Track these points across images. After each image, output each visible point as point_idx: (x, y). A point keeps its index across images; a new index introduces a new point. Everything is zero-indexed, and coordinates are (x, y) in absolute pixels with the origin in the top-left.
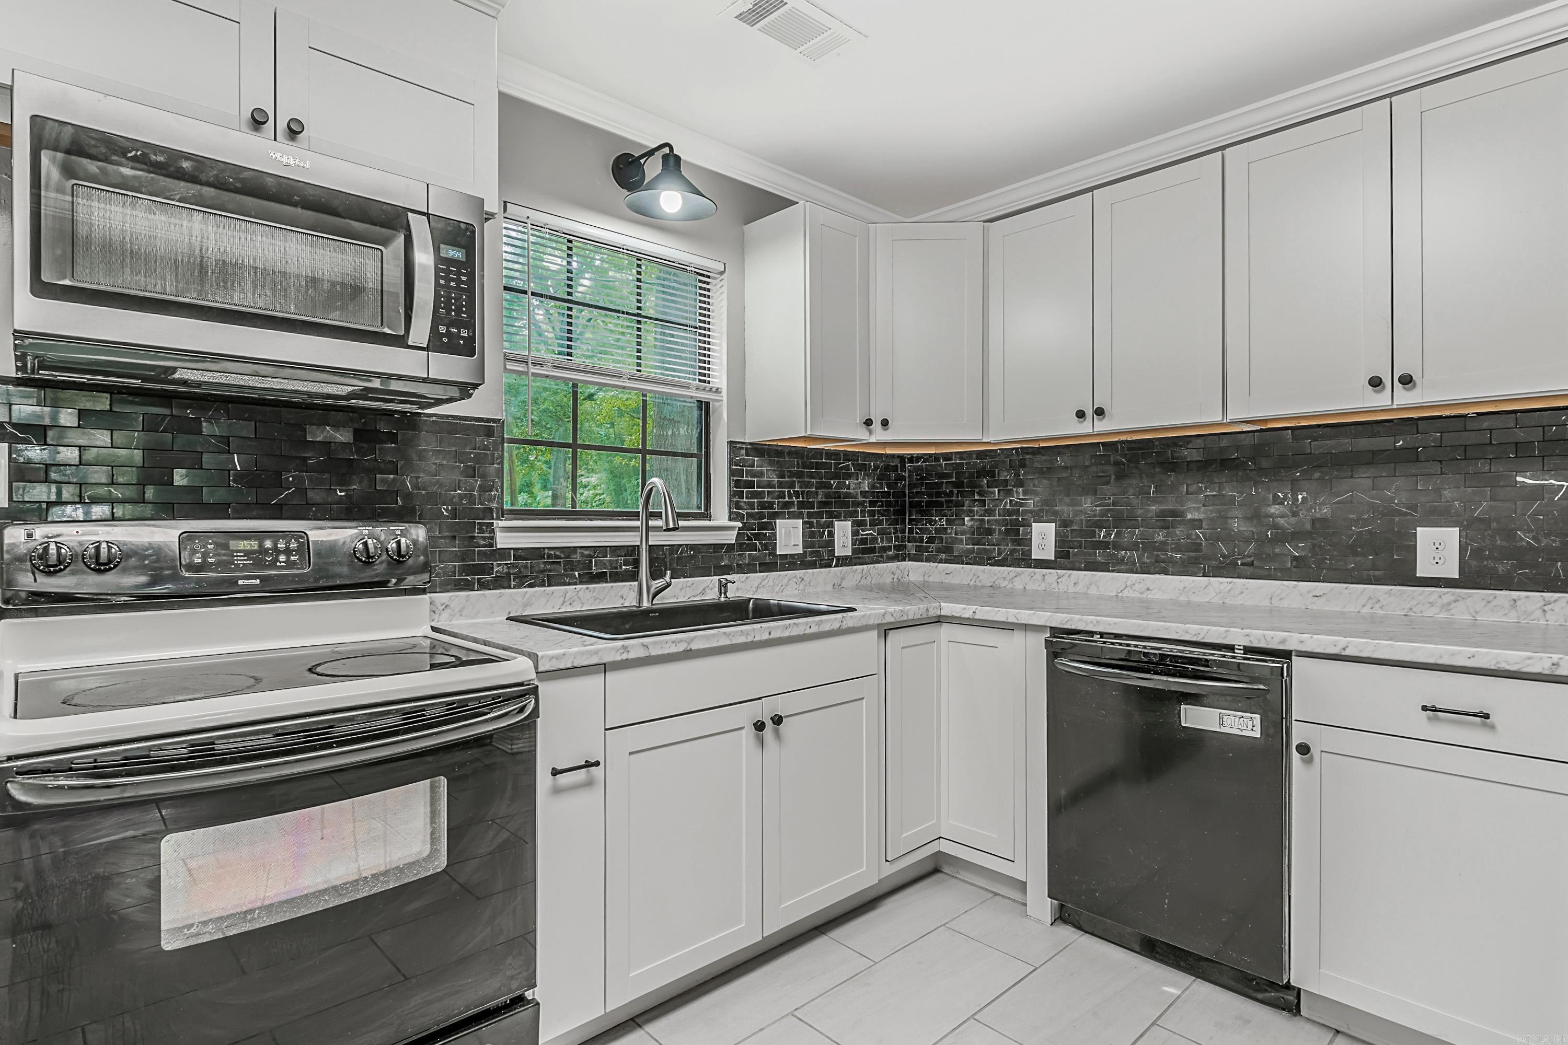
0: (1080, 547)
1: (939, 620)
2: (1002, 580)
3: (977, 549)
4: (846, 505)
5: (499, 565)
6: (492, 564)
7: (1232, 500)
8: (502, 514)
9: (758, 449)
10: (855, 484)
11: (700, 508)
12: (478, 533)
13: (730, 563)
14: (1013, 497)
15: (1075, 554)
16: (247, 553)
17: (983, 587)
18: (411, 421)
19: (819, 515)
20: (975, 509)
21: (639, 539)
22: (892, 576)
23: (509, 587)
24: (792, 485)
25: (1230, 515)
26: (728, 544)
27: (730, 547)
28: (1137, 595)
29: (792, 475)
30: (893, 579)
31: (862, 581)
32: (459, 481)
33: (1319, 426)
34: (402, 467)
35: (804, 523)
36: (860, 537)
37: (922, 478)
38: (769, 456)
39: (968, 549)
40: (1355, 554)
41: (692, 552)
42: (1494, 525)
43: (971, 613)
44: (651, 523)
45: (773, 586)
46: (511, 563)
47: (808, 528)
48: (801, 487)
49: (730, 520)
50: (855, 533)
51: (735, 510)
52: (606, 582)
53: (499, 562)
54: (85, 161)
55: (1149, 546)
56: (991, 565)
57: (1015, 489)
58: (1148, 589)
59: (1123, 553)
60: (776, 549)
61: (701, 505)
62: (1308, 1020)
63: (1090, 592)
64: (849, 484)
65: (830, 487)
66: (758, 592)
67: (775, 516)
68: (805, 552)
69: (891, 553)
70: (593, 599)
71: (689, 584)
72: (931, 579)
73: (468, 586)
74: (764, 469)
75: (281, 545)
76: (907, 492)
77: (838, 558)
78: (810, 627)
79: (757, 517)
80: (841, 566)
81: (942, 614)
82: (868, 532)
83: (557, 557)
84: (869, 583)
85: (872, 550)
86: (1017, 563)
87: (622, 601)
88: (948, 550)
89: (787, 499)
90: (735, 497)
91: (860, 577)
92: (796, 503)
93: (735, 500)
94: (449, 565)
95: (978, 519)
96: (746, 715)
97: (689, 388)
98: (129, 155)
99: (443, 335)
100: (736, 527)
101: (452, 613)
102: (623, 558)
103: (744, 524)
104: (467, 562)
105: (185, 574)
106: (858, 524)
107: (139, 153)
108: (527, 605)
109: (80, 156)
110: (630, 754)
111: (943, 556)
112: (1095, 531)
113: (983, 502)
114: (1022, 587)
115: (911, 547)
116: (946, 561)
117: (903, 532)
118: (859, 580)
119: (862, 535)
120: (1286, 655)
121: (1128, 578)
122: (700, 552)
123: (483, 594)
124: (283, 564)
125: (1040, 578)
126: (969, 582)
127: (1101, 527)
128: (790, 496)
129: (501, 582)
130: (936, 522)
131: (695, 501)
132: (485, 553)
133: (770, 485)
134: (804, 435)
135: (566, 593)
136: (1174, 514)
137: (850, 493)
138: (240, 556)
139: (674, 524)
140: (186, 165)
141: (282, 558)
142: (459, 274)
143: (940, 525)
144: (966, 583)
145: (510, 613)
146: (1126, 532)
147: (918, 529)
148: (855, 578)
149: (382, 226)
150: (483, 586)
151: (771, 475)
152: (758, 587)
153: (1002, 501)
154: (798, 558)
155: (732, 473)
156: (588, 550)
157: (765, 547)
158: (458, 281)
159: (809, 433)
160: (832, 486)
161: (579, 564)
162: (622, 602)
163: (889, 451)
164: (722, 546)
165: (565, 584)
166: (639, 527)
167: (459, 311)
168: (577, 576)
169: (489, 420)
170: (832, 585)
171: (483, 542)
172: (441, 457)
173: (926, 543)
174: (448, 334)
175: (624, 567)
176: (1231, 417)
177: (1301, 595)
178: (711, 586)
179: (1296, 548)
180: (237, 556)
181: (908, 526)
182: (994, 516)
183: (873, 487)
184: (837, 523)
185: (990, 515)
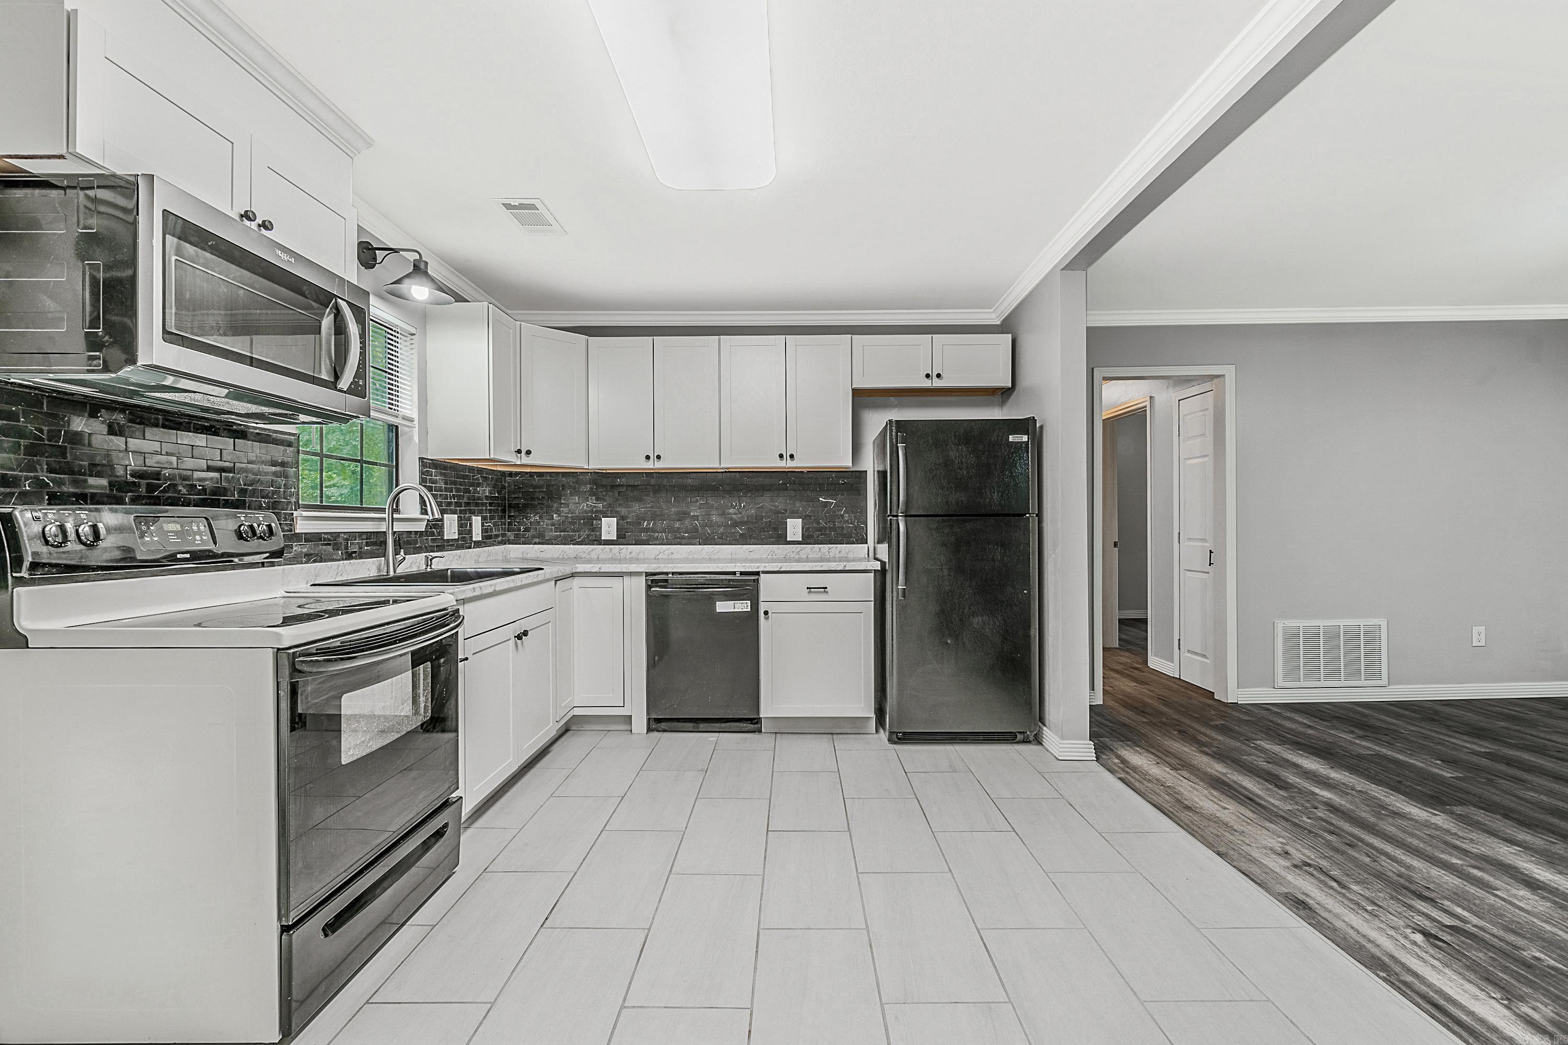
0: (632, 532)
1: (573, 575)
3: (563, 534)
4: (477, 505)
5: (296, 545)
6: (292, 545)
7: (712, 506)
8: (298, 506)
9: (435, 464)
10: (482, 491)
12: (284, 521)
13: (427, 545)
14: (589, 502)
15: (628, 536)
16: (176, 533)
19: (465, 512)
20: (561, 509)
21: (386, 527)
23: (302, 563)
24: (451, 490)
25: (712, 513)
27: (424, 534)
28: (666, 557)
29: (451, 483)
32: (272, 480)
33: (750, 472)
34: (237, 468)
35: (459, 517)
36: (485, 527)
37: (519, 488)
38: (440, 469)
39: (557, 535)
40: (765, 531)
41: (410, 537)
42: (813, 518)
43: (598, 568)
44: (395, 516)
46: (303, 545)
47: (460, 521)
48: (456, 492)
49: (423, 514)
50: (483, 525)
53: (296, 543)
54: (188, 245)
55: (671, 530)
57: (588, 497)
59: (657, 534)
60: (445, 536)
62: (767, 732)
64: (479, 490)
67: (444, 512)
68: (459, 538)
69: (500, 539)
70: (354, 571)
71: (413, 559)
75: (195, 527)
76: (507, 497)
77: (475, 542)
80: (477, 547)
82: (489, 524)
83: (329, 540)
85: (491, 537)
86: (592, 543)
88: (541, 536)
89: (449, 500)
91: (487, 555)
92: (454, 503)
95: (563, 516)
98: (210, 244)
100: (425, 519)
106: (484, 519)
107: (214, 243)
109: (185, 242)
110: (473, 654)
111: (537, 540)
112: (641, 523)
113: (567, 505)
115: (511, 535)
116: (539, 544)
117: (506, 524)
120: (758, 573)
121: (661, 548)
124: (199, 542)
125: (608, 551)
127: (644, 520)
128: (451, 498)
129: (297, 559)
130: (530, 517)
132: (287, 536)
133: (441, 489)
134: (488, 457)
136: (685, 513)
137: (480, 497)
138: (172, 536)
141: (198, 537)
143: (534, 520)
144: (556, 557)
146: (659, 523)
147: (516, 522)
151: (442, 482)
153: (579, 504)
154: (456, 542)
155: (422, 480)
156: (347, 535)
157: (440, 534)
159: (492, 456)
160: (471, 491)
161: (342, 545)
164: (419, 532)
165: (335, 560)
166: (386, 519)
168: (340, 554)
169: (290, 434)
170: (474, 561)
171: (286, 528)
173: (523, 532)
175: (366, 548)
176: (723, 466)
178: (422, 560)
179: (741, 529)
180: (170, 536)
181: (508, 521)
182: (575, 514)
183: (490, 493)
184: (473, 517)
185: (572, 513)
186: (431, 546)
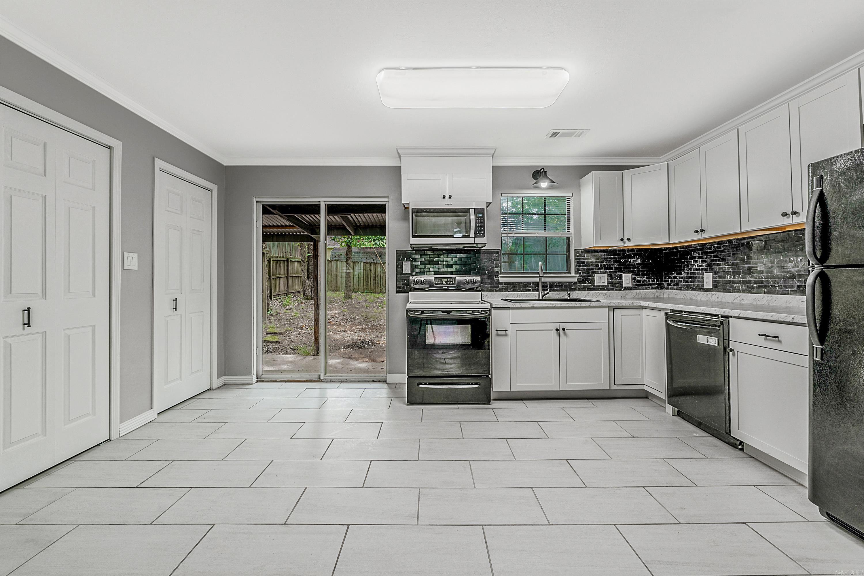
0: (721, 283)
1: (642, 307)
2: (694, 296)
3: (687, 284)
4: (629, 268)
6: (499, 286)
8: (500, 273)
9: (586, 251)
10: (634, 260)
11: (567, 271)
12: (495, 278)
13: (575, 288)
14: (698, 263)
15: (719, 286)
16: (445, 282)
17: (687, 299)
18: (478, 252)
19: (615, 272)
20: (686, 268)
21: (539, 280)
22: (654, 295)
23: (503, 292)
24: (602, 262)
25: (773, 268)
26: (574, 282)
28: (738, 302)
29: (602, 259)
31: (636, 296)
34: (477, 262)
35: (608, 275)
38: (592, 253)
39: (684, 285)
41: (560, 284)
46: (503, 286)
47: (610, 277)
48: (606, 263)
49: (575, 274)
50: (634, 278)
51: (577, 271)
52: (531, 292)
54: (419, 214)
55: (745, 282)
56: (691, 290)
57: (698, 260)
58: (742, 299)
59: (736, 285)
60: (595, 284)
61: (567, 269)
62: (745, 453)
63: (722, 301)
64: (631, 260)
65: (621, 262)
67: (594, 272)
68: (608, 285)
69: (654, 286)
70: (526, 296)
71: (559, 294)
72: (671, 296)
73: (492, 291)
74: (589, 257)
75: (451, 280)
77: (625, 288)
79: (586, 273)
80: (626, 290)
81: (641, 305)
82: (641, 278)
83: (516, 284)
85: (643, 285)
86: (699, 290)
87: (535, 297)
88: (677, 285)
89: (600, 267)
91: (635, 294)
92: (604, 268)
93: (578, 268)
94: (488, 286)
95: (686, 272)
96: (554, 327)
97: (559, 234)
99: (478, 234)
100: (577, 276)
101: (488, 297)
103: (581, 275)
104: (492, 285)
105: (435, 285)
106: (635, 275)
108: (507, 296)
110: (517, 330)
111: (676, 287)
112: (726, 276)
113: (688, 266)
114: (700, 299)
115: (664, 284)
116: (677, 289)
117: (661, 278)
119: (638, 279)
120: (729, 317)
121: (736, 295)
122: (563, 284)
123: (496, 293)
125: (706, 295)
126: (683, 297)
127: (728, 274)
128: (601, 265)
129: (501, 290)
131: (565, 268)
132: (496, 283)
133: (592, 262)
135: (518, 294)
136: (753, 268)
137: (631, 264)
140: (432, 210)
141: (451, 283)
142: (481, 219)
143: (674, 275)
145: (502, 298)
146: (737, 276)
147: (668, 277)
148: (633, 295)
149: (465, 213)
150: (496, 291)
151: (593, 259)
152: (586, 296)
153: (694, 265)
154: (605, 287)
155: (576, 259)
156: (525, 283)
157: (590, 283)
158: (481, 221)
159: (594, 245)
161: (522, 286)
163: (652, 247)
164: (572, 282)
165: (518, 292)
167: (481, 228)
168: (522, 290)
169: (497, 250)
170: (621, 297)
171: (496, 280)
172: (486, 259)
173: (670, 282)
174: (479, 233)
175: (536, 288)
176: (743, 230)
177: (797, 301)
180: (443, 282)
181: (664, 276)
183: (642, 261)
184: (624, 275)
185: (690, 271)
186: (583, 288)
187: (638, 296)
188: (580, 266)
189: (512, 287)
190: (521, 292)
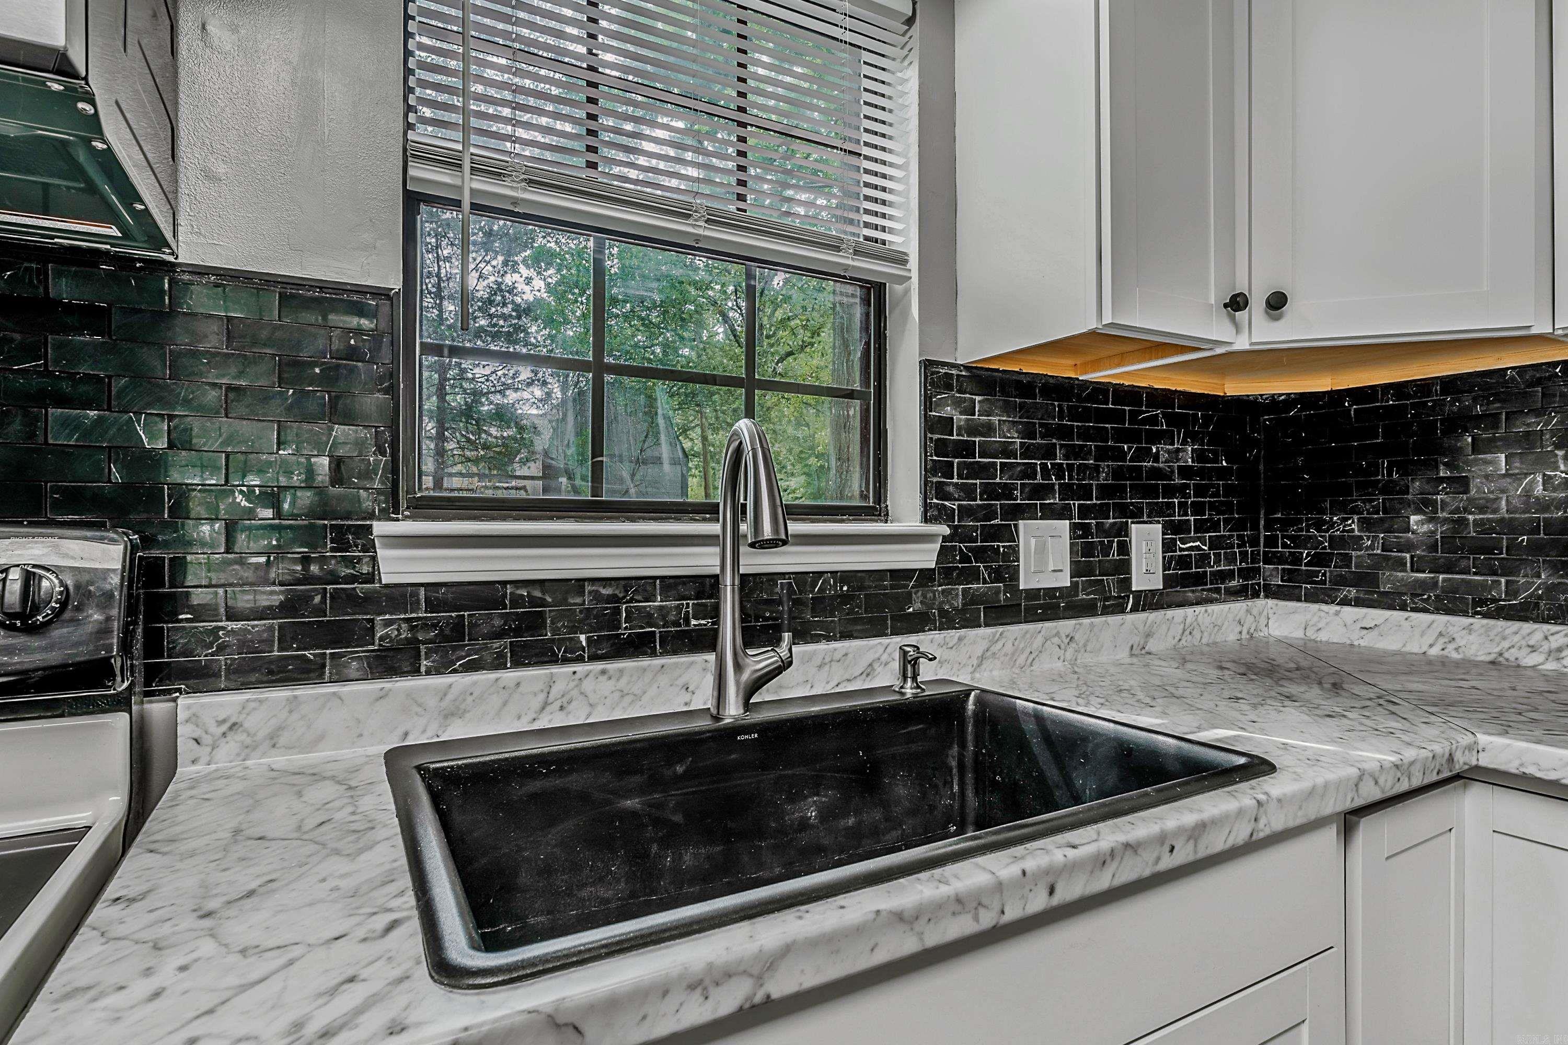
1: (1463, 775)
2: (1526, 650)
3: (1444, 580)
4: (1151, 492)
5: (388, 623)
6: (371, 621)
8: (395, 505)
9: (981, 378)
10: (1168, 452)
11: (865, 497)
12: (331, 551)
13: (924, 609)
14: (1556, 468)
17: (1468, 663)
19: (1102, 511)
20: (1440, 496)
21: (718, 562)
22: (1239, 629)
23: (416, 671)
24: (1049, 453)
26: (921, 570)
27: (925, 576)
29: (1049, 432)
30: (1240, 633)
31: (1183, 642)
34: (121, 392)
35: (1074, 527)
36: (1178, 553)
38: (1004, 393)
39: (1422, 583)
41: (845, 588)
45: (1013, 654)
46: (418, 619)
47: (1080, 537)
48: (1066, 457)
49: (926, 520)
50: (1168, 546)
51: (935, 501)
52: (653, 654)
53: (387, 617)
56: (1486, 616)
60: (1018, 579)
61: (868, 491)
64: (1158, 451)
65: (1122, 456)
66: (983, 667)
67: (1018, 512)
68: (1074, 585)
69: (1234, 583)
70: (617, 694)
71: (837, 656)
72: (1323, 637)
73: (308, 673)
74: (995, 419)
77: (1138, 595)
78: (1172, 849)
79: (981, 514)
80: (1143, 610)
81: (1482, 763)
82: (1191, 544)
83: (534, 602)
84: (1196, 644)
85: (1199, 580)
87: (687, 697)
88: (1364, 580)
89: (1039, 480)
90: (935, 475)
91: (1180, 632)
92: (1057, 487)
93: (935, 480)
94: (253, 627)
95: (1446, 519)
97: (838, 249)
100: (937, 535)
101: (248, 741)
102: (691, 602)
103: (954, 528)
104: (303, 616)
106: (1174, 529)
108: (453, 714)
111: (1351, 592)
113: (1461, 483)
115: (1272, 574)
116: (1359, 603)
117: (1254, 542)
118: (1177, 639)
119: (1181, 550)
122: (861, 588)
123: (334, 693)
126: (1424, 649)
128: (1046, 475)
129: (394, 662)
130: (1332, 525)
131: (855, 484)
132: (350, 595)
133: (1006, 451)
135: (551, 682)
137: (1159, 469)
139: (776, 530)
143: (1344, 531)
145: (406, 734)
147: (1288, 537)
148: (1171, 634)
151: (1009, 431)
152: (982, 658)
154: (1061, 597)
155: (929, 425)
156: (610, 585)
157: (997, 576)
159: (1107, 320)
160: (1125, 454)
161: (587, 617)
162: (687, 700)
164: (907, 574)
165: (553, 662)
166: (718, 536)
168: (584, 644)
169: (360, 290)
170: (1128, 649)
171: (345, 572)
172: (233, 370)
173: (1306, 565)
175: (694, 622)
178: (885, 657)
181: (1263, 533)
182: (1495, 511)
183: (1199, 456)
184: (1133, 527)
185: (1482, 510)
186: (963, 610)
187: (1189, 637)
188: (947, 470)
189: (497, 622)
190: (580, 659)
